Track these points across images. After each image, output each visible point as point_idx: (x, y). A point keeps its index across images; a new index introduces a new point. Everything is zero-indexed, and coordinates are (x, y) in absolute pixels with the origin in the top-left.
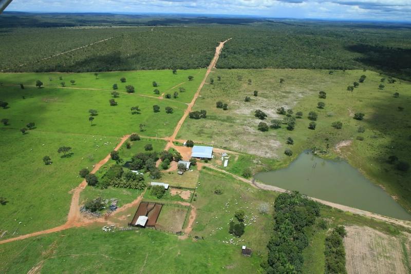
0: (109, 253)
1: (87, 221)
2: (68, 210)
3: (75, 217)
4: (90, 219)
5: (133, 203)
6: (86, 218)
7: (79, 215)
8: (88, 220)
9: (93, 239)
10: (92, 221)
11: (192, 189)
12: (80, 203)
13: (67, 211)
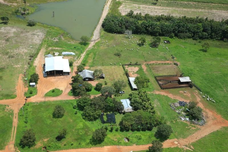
0: (221, 89)
1: (210, 114)
2: (213, 133)
3: (215, 124)
4: (206, 112)
5: (166, 94)
6: (209, 116)
7: (210, 123)
8: (208, 113)
9: (220, 101)
10: (207, 111)
11: (123, 68)
12: (198, 129)
13: (215, 134)
